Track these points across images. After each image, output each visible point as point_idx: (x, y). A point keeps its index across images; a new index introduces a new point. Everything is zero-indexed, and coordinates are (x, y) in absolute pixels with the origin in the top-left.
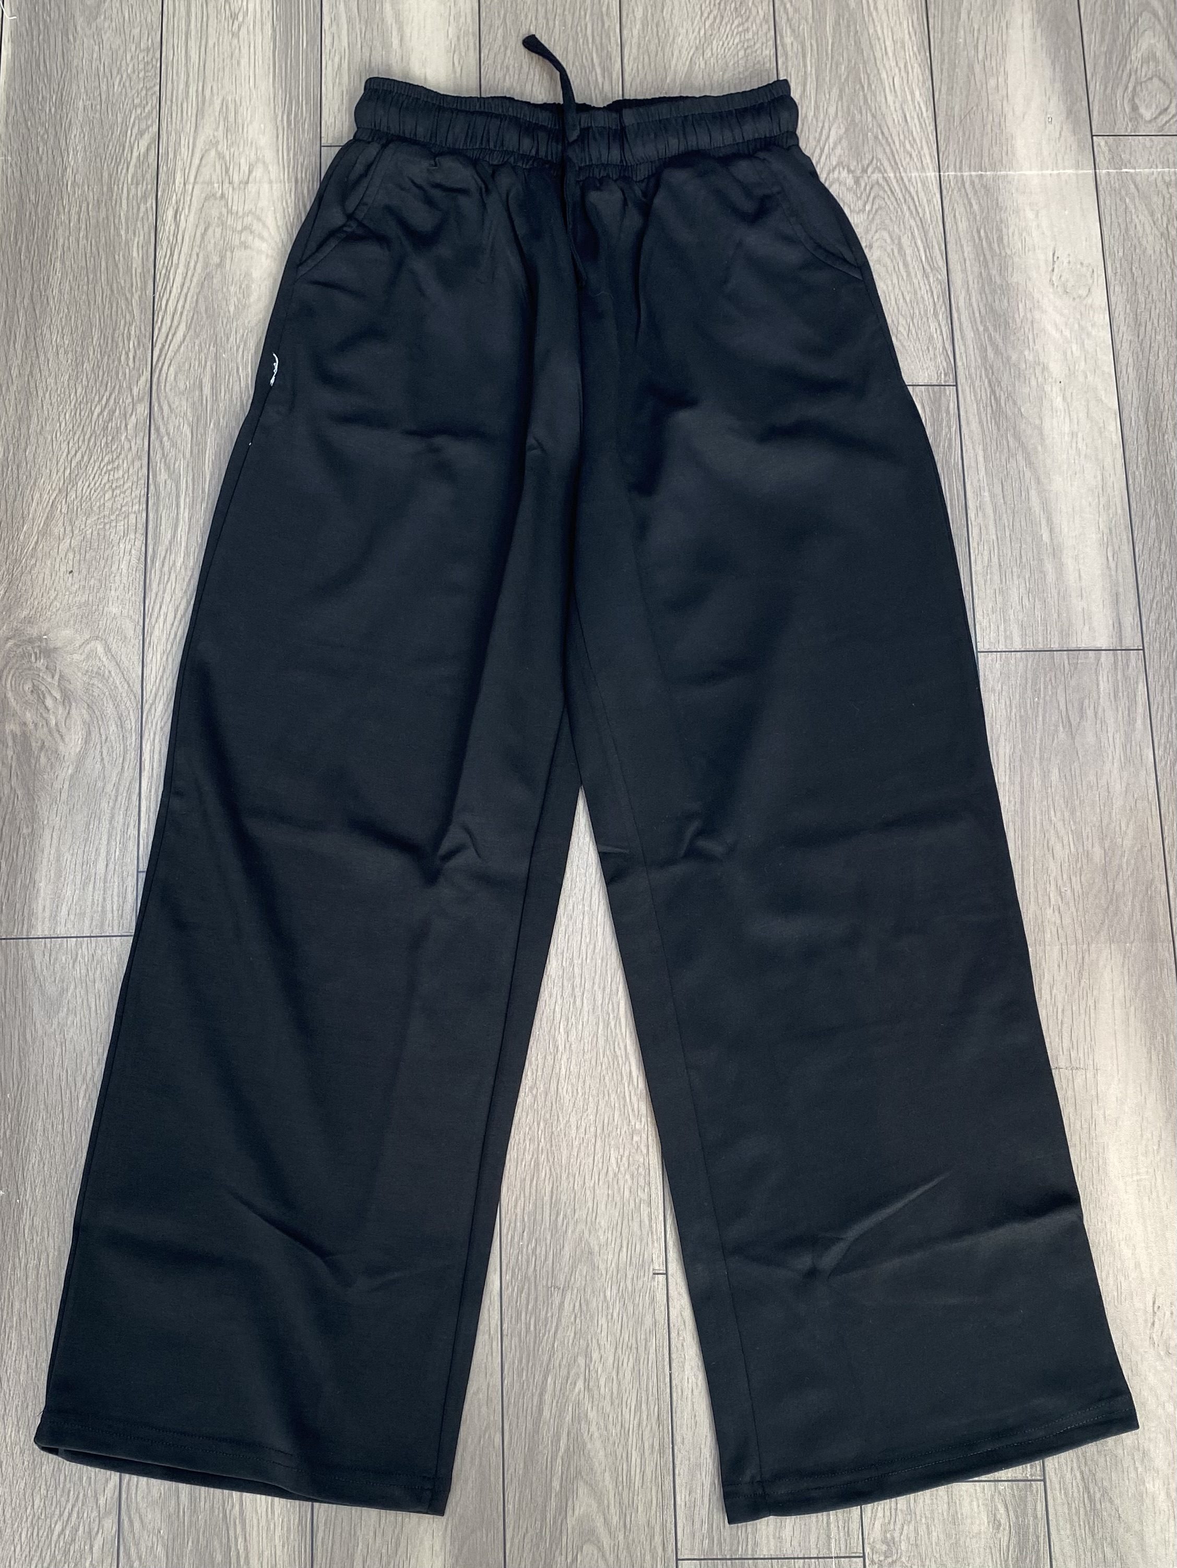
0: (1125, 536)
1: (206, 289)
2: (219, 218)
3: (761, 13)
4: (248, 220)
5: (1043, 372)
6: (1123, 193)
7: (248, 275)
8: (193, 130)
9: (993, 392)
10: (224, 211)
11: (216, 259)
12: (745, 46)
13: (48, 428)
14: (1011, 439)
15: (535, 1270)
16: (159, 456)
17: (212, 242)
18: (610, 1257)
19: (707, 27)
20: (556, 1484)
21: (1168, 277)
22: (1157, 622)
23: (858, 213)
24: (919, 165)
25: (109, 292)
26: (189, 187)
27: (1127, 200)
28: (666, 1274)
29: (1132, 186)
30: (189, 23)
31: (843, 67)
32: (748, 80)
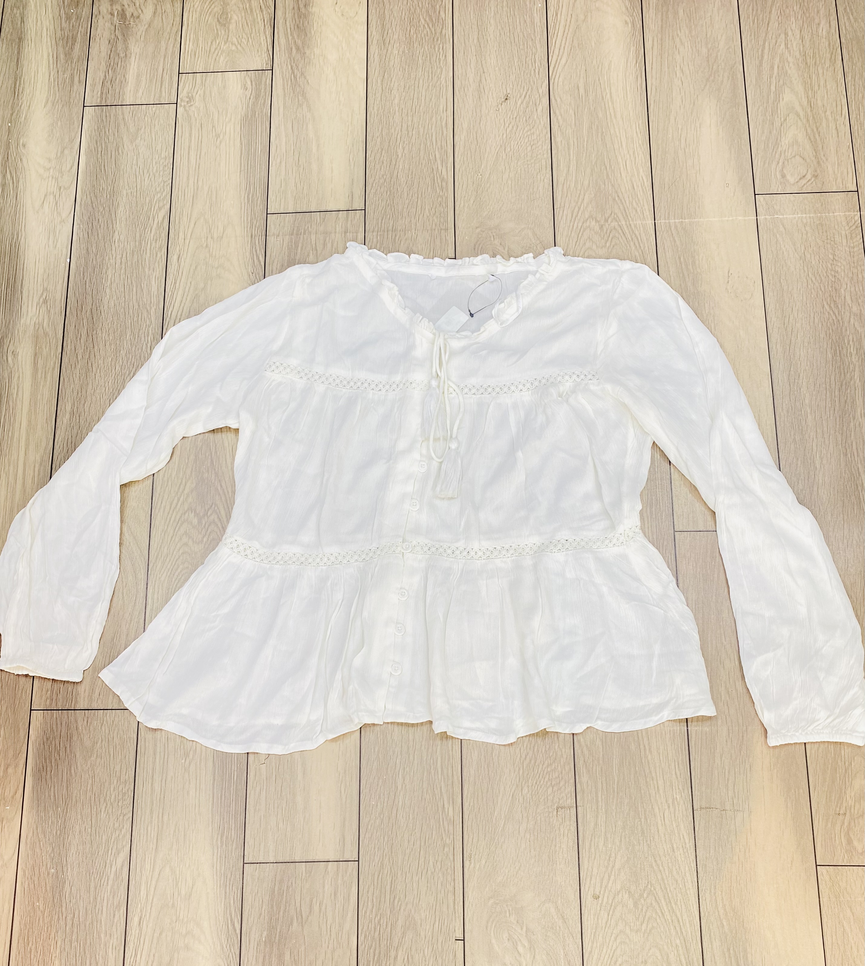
2: (204, 260)
6: (775, 230)
8: (191, 205)
12: (532, 144)
13: (98, 391)
18: (428, 927)
19: (508, 132)
21: (805, 285)
24: (642, 217)
25: (137, 307)
26: (187, 241)
27: (778, 235)
28: (464, 940)
29: (781, 226)
30: (190, 141)
31: (593, 156)
32: (533, 165)
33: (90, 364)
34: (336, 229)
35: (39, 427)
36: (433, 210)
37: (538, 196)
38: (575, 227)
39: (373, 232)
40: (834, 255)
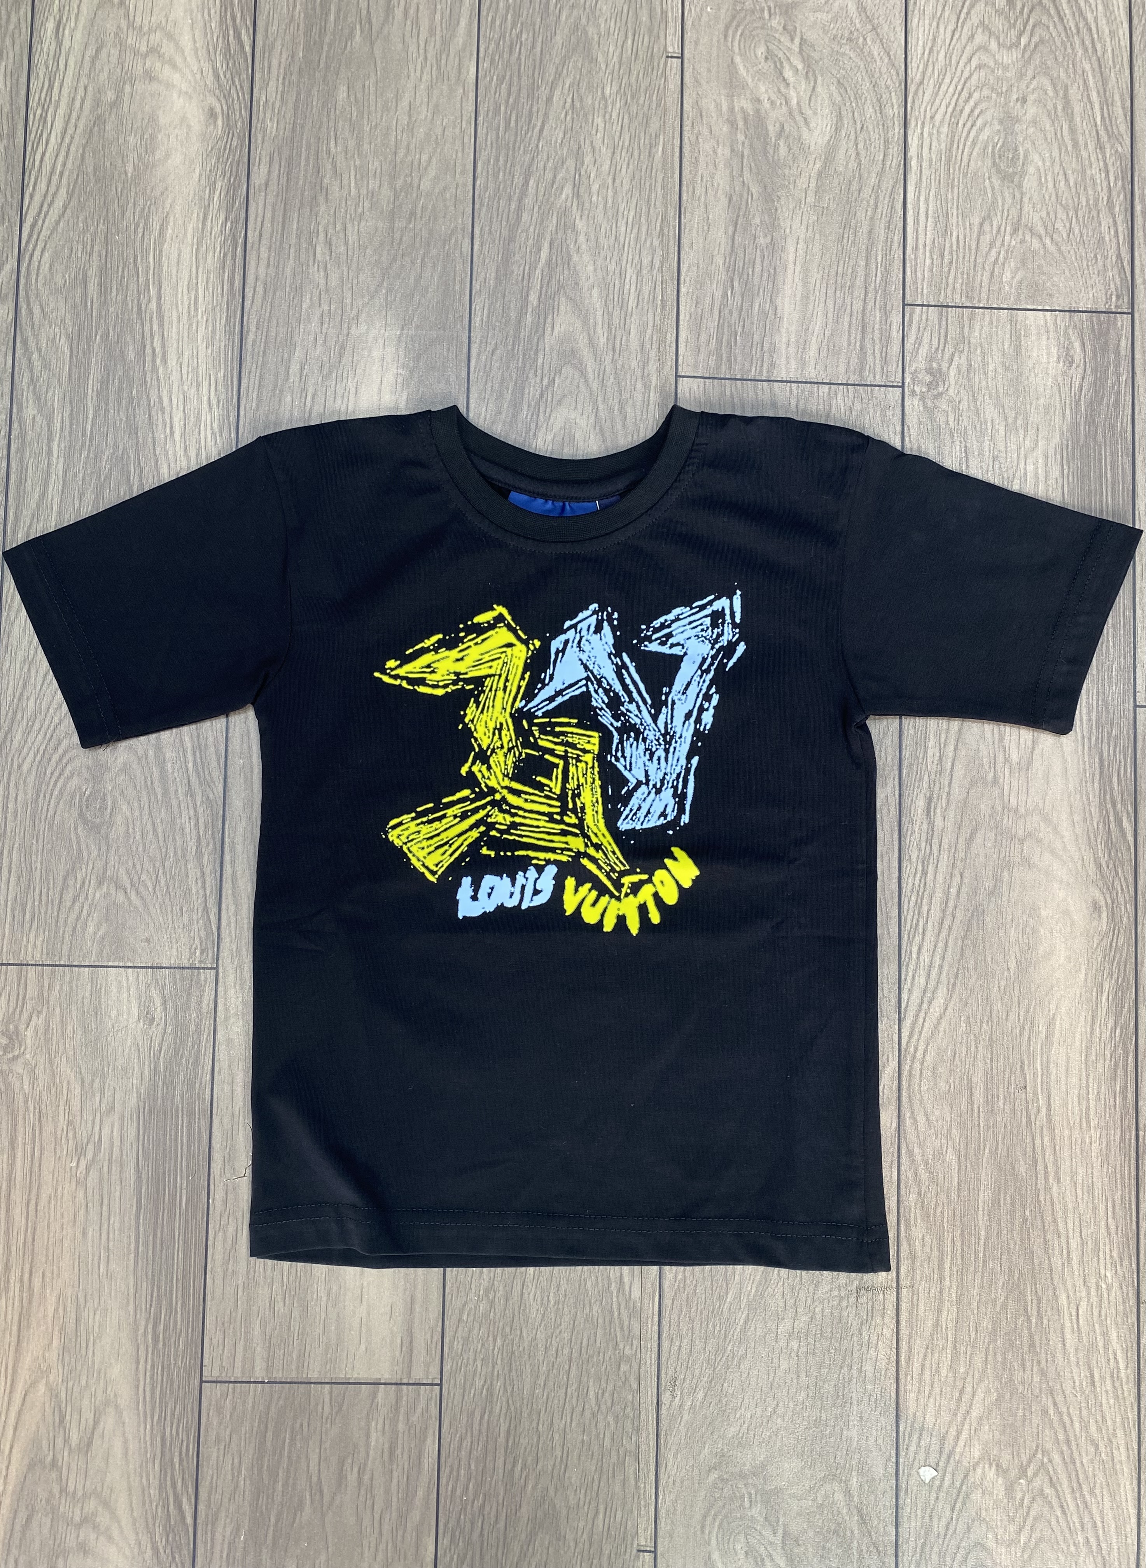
1: (95, 138)
4: (156, 38)
7: (153, 119)
10: (124, 24)
11: (110, 96)
15: (481, 1535)
16: (26, 380)
17: (106, 69)
23: (1010, 48)
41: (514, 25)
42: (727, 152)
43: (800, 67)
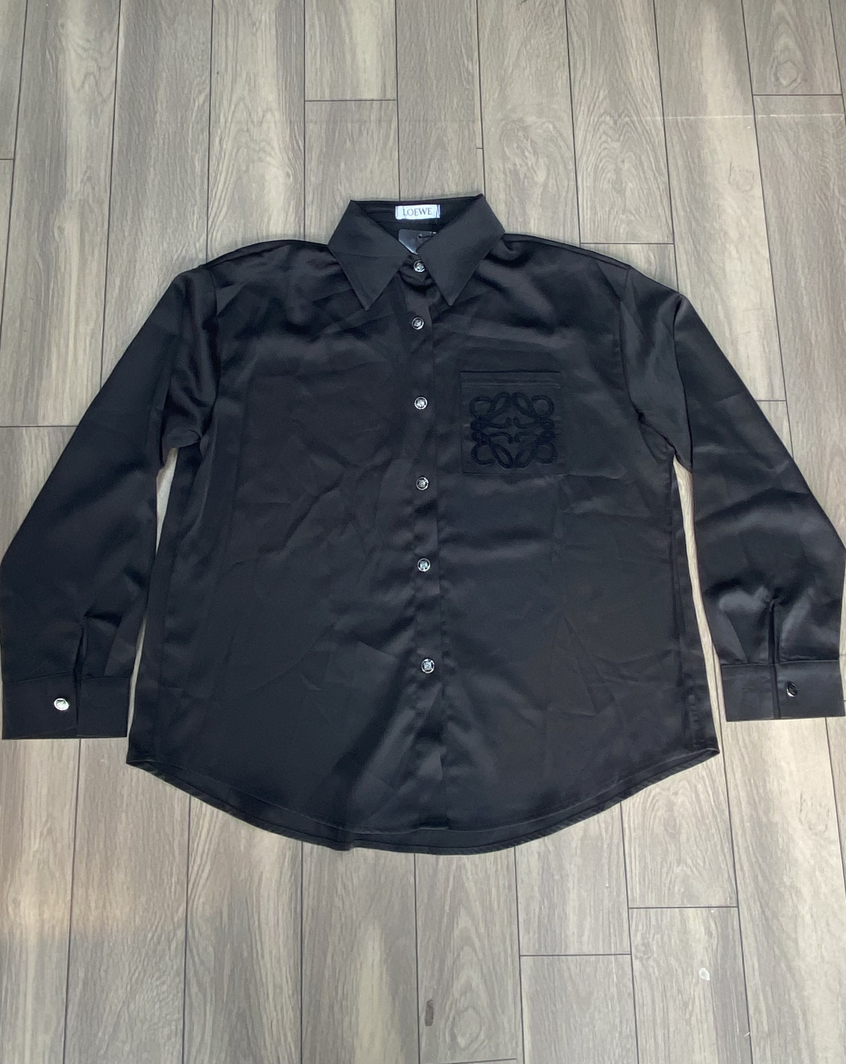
0: (775, 332)
1: (238, 186)
2: (245, 143)
3: (559, 24)
4: (263, 144)
5: (724, 236)
6: (771, 129)
7: (263, 177)
8: (230, 90)
9: (696, 248)
10: (249, 139)
11: (244, 168)
13: (147, 267)
14: (706, 276)
17: (242, 158)
20: (447, 908)
21: (798, 178)
22: (794, 384)
23: (616, 141)
24: (652, 114)
26: (228, 125)
27: (773, 133)
29: (776, 124)
30: (227, 29)
31: (607, 55)
32: (552, 62)
33: (137, 242)
34: (370, 117)
35: (89, 300)
36: (461, 102)
37: (557, 91)
38: (591, 122)
39: (406, 121)
40: (823, 152)
41: (413, 137)
42: (504, 185)
43: (531, 151)
